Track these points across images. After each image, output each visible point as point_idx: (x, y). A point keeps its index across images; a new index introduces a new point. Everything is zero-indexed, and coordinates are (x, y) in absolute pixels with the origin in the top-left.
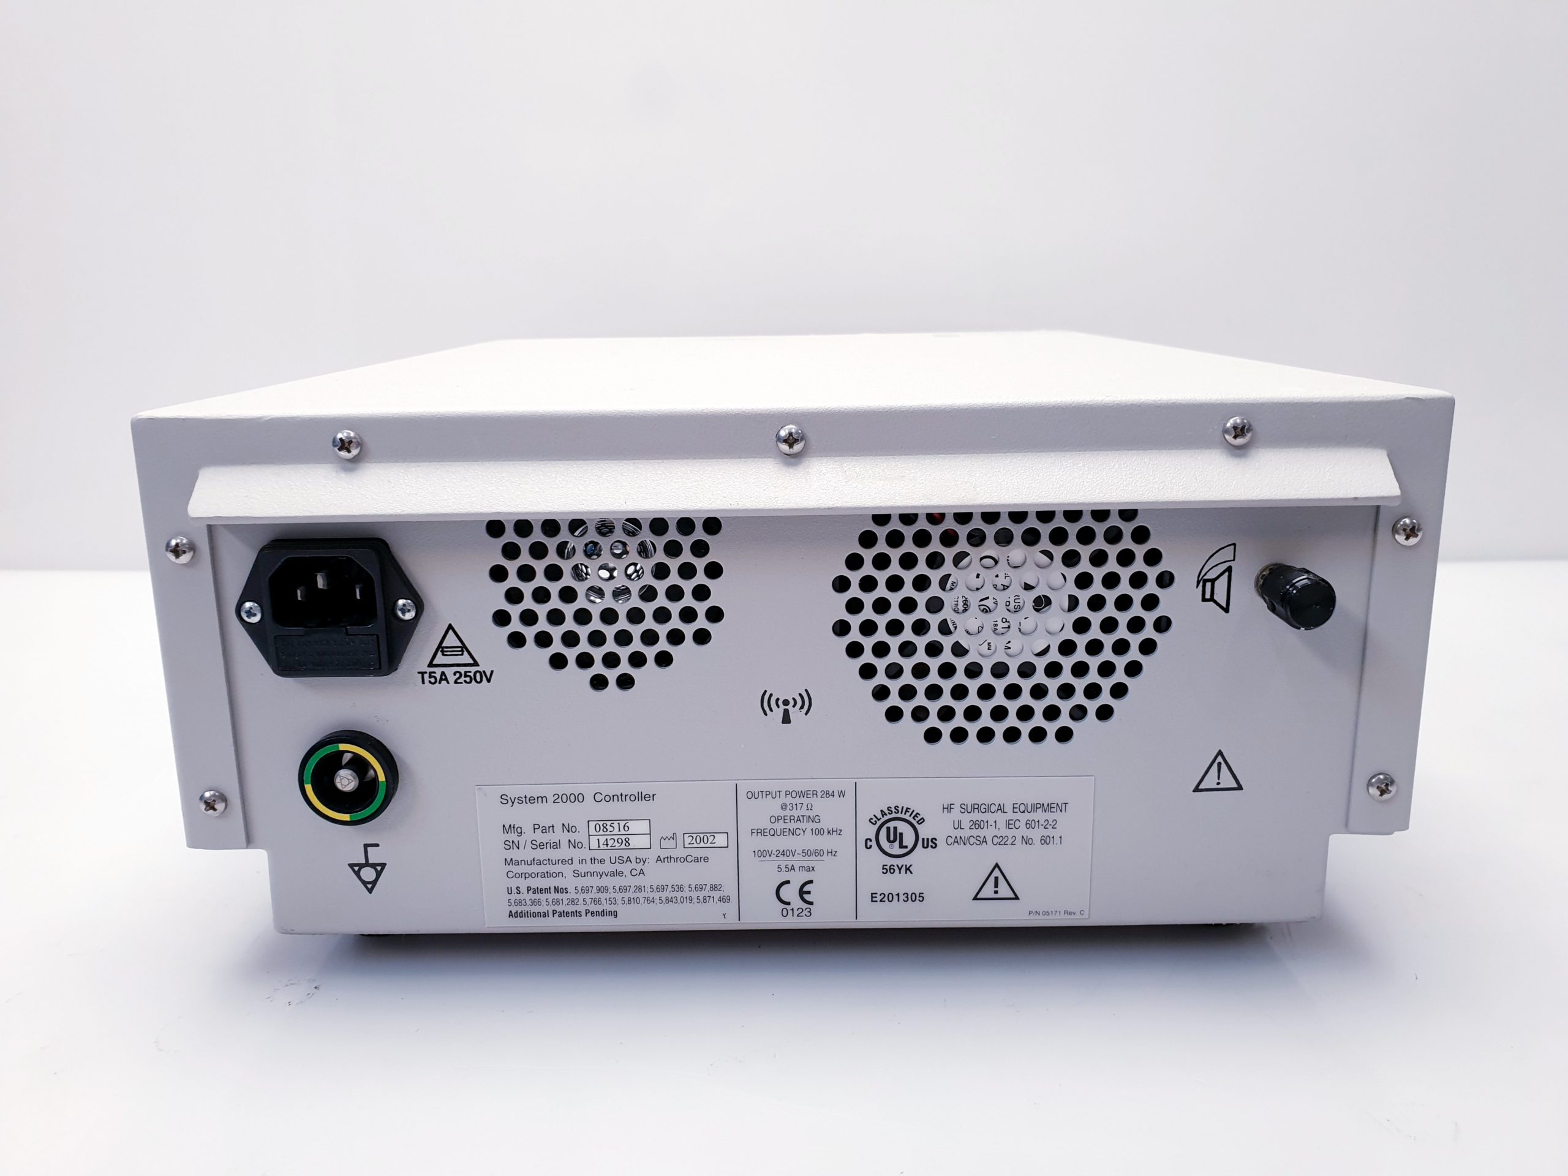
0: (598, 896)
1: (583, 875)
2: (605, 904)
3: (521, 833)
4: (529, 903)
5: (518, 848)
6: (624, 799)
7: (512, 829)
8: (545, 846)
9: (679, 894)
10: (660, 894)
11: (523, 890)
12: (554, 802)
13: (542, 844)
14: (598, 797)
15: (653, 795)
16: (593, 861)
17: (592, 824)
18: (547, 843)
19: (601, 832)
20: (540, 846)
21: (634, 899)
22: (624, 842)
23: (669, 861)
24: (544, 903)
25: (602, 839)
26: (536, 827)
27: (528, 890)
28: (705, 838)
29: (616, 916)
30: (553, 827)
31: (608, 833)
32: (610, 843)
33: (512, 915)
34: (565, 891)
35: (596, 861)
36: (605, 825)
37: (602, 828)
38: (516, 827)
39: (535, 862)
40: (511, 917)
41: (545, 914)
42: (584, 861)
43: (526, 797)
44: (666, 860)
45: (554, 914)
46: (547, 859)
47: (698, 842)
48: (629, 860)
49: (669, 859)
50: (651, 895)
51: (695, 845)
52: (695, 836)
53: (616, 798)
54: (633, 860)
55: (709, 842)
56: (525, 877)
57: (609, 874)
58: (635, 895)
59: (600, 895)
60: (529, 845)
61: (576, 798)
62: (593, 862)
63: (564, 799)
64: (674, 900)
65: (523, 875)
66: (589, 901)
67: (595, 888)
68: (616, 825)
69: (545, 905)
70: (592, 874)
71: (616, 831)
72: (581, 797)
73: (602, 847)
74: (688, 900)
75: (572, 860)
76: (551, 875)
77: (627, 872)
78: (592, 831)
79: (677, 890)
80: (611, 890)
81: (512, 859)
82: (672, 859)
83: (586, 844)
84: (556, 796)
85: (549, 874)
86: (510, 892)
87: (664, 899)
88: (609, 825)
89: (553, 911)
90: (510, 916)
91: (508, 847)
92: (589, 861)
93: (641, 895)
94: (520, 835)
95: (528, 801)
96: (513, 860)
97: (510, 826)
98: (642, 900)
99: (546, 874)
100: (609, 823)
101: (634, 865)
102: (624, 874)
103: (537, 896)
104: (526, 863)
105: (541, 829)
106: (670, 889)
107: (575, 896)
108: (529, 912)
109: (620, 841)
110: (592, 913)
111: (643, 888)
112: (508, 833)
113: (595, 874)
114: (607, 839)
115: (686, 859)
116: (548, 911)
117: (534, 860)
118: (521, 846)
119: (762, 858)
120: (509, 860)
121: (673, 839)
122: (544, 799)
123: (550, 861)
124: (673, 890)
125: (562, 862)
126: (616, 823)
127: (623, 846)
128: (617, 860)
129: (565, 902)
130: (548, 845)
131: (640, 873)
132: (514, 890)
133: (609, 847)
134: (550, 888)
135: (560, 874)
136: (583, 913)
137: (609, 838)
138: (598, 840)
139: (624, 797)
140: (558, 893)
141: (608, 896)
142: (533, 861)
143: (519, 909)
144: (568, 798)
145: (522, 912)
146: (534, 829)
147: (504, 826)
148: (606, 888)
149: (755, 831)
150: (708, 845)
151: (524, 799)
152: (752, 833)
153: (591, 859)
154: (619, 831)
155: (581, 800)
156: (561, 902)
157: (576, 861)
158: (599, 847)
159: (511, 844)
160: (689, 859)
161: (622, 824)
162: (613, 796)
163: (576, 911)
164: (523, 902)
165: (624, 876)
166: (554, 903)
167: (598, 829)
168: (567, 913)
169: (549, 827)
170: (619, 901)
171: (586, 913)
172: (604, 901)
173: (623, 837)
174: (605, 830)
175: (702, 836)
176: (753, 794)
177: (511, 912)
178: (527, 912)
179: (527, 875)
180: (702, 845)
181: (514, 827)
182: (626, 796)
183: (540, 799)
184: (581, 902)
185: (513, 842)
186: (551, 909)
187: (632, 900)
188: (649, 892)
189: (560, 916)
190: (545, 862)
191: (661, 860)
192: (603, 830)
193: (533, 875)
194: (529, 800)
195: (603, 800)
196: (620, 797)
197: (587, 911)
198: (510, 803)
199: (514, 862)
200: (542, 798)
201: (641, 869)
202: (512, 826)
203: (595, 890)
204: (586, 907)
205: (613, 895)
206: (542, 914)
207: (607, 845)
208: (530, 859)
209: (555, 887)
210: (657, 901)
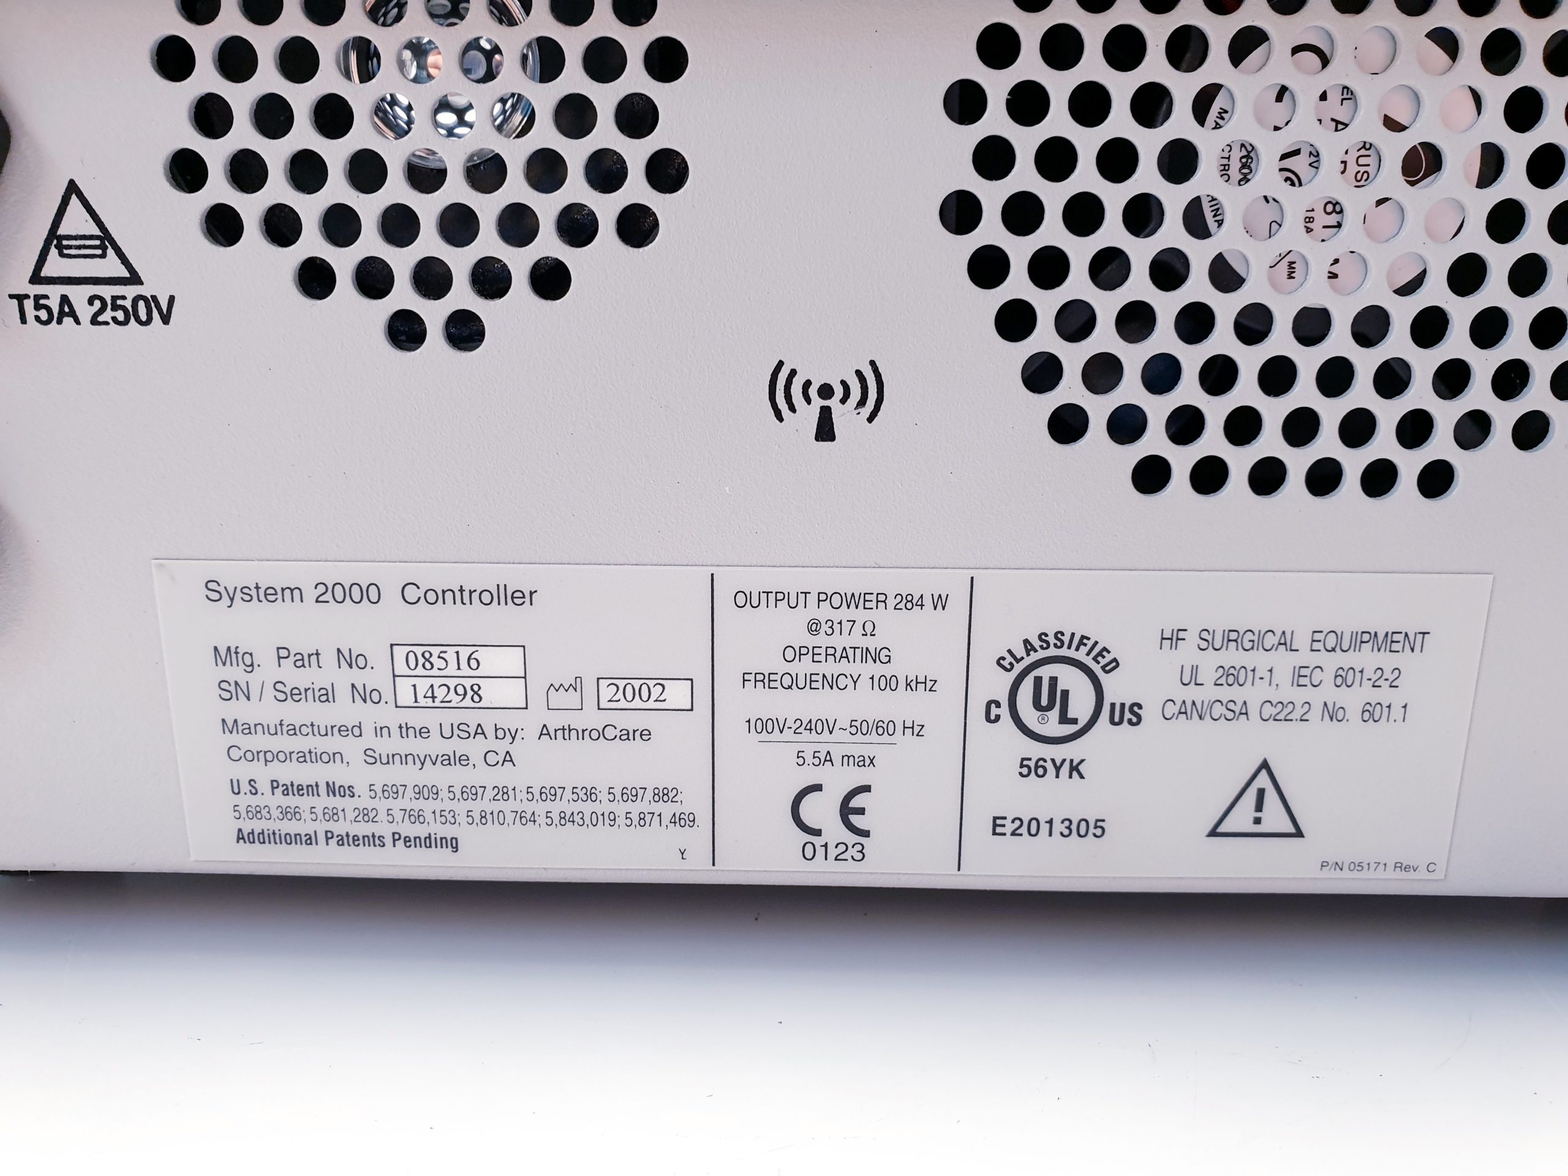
0: (417, 805)
1: (385, 760)
2: (432, 822)
3: (252, 665)
4: (276, 813)
5: (248, 699)
6: (466, 599)
7: (234, 656)
8: (303, 696)
9: (588, 807)
10: (548, 805)
11: (264, 786)
12: (317, 601)
13: (296, 691)
14: (412, 594)
15: (531, 593)
16: (404, 730)
17: (400, 653)
18: (306, 690)
19: (420, 671)
20: (292, 695)
21: (492, 813)
22: (470, 693)
23: (567, 736)
24: (306, 815)
25: (423, 685)
26: (283, 653)
27: (273, 788)
28: (645, 689)
29: (456, 849)
30: (317, 654)
31: (435, 672)
32: (440, 693)
33: (243, 838)
34: (348, 792)
35: (411, 731)
36: (427, 655)
37: (421, 660)
38: (241, 651)
39: (285, 729)
40: (241, 841)
41: (310, 838)
42: (385, 731)
43: (257, 588)
44: (560, 733)
45: (327, 839)
46: (309, 724)
47: (629, 698)
48: (480, 731)
49: (567, 732)
50: (529, 807)
51: (623, 704)
52: (621, 684)
53: (449, 595)
54: (490, 731)
55: (653, 698)
56: (266, 761)
57: (440, 759)
58: (496, 806)
59: (420, 804)
60: (269, 692)
61: (365, 593)
62: (404, 735)
63: (339, 595)
64: (577, 818)
65: (261, 755)
66: (399, 816)
67: (409, 790)
68: (451, 656)
69: (309, 821)
70: (405, 759)
71: (452, 670)
72: (373, 591)
73: (422, 702)
74: (607, 821)
75: (360, 727)
76: (319, 758)
77: (476, 757)
78: (401, 668)
79: (585, 798)
80: (444, 794)
81: (236, 721)
82: (573, 733)
83: (388, 696)
84: (322, 589)
85: (313, 755)
86: (236, 791)
87: (555, 817)
88: (435, 655)
89: (326, 832)
90: (238, 839)
91: (227, 695)
92: (395, 731)
93: (508, 807)
94: (250, 669)
95: (262, 597)
96: (240, 724)
97: (229, 649)
98: (510, 817)
99: (308, 756)
100: (436, 651)
101: (492, 743)
102: (471, 762)
103: (292, 801)
104: (266, 729)
105: (292, 659)
106: (568, 794)
107: (370, 804)
108: (277, 832)
109: (460, 690)
110: (407, 840)
111: (511, 793)
112: (224, 664)
113: (410, 758)
114: (432, 686)
115: (602, 734)
116: (315, 832)
117: (281, 725)
118: (255, 694)
119: (764, 736)
120: (230, 724)
121: (575, 690)
122: (296, 592)
123: (315, 728)
124: (575, 797)
125: (340, 731)
126: (451, 651)
127: (468, 702)
128: (456, 731)
129: (351, 815)
130: (310, 693)
131: (504, 761)
132: (245, 787)
133: (437, 704)
134: (317, 785)
135: (338, 756)
136: (388, 840)
137: (437, 682)
138: (414, 686)
139: (466, 595)
140: (335, 795)
141: (437, 805)
142: (279, 727)
143: (258, 826)
144: (347, 593)
145: (263, 833)
146: (279, 658)
147: (216, 649)
148: (435, 790)
149: (752, 677)
150: (651, 704)
151: (254, 592)
152: (744, 680)
153: (401, 727)
154: (459, 668)
155: (374, 598)
156: (341, 814)
157: (368, 730)
158: (416, 701)
159: (232, 688)
160: (610, 733)
161: (465, 653)
162: (444, 592)
163: (373, 836)
164: (264, 812)
165: (471, 765)
166: (327, 817)
167: (412, 664)
168: (356, 838)
169: (310, 656)
170: (462, 818)
171: (394, 840)
172: (429, 817)
173: (467, 683)
174: (428, 665)
175: (637, 684)
176: (748, 598)
177: (240, 830)
178: (274, 833)
179: (269, 756)
180: (637, 703)
181: (236, 653)
182: (471, 593)
183: (287, 592)
184: (382, 816)
185: (236, 683)
186: (321, 827)
187: (489, 817)
188: (525, 800)
189: (341, 843)
190: (304, 730)
191: (548, 734)
192: (424, 666)
193: (282, 757)
194: (266, 595)
195: (423, 598)
196: (458, 594)
197: (396, 837)
198: (226, 600)
199: (240, 728)
200: (292, 590)
201: (508, 752)
202: (233, 650)
203: (410, 793)
204: (395, 828)
205: (448, 805)
206: (304, 839)
207: (433, 697)
208: (272, 721)
209: (327, 783)
210: (541, 819)
